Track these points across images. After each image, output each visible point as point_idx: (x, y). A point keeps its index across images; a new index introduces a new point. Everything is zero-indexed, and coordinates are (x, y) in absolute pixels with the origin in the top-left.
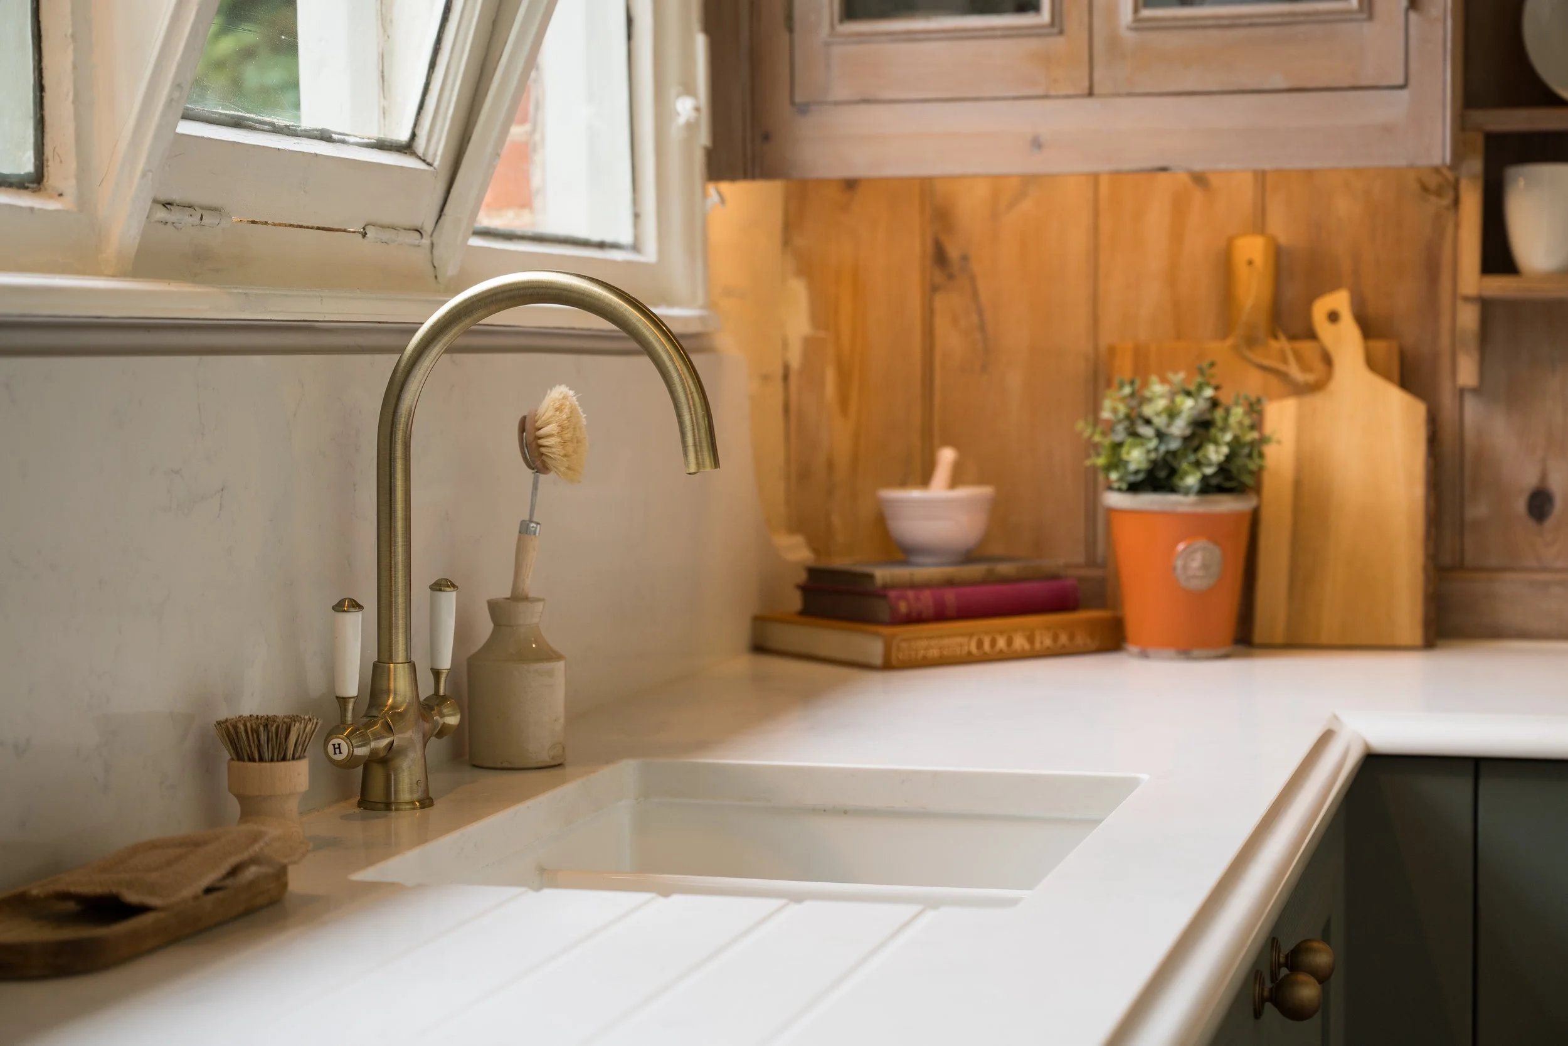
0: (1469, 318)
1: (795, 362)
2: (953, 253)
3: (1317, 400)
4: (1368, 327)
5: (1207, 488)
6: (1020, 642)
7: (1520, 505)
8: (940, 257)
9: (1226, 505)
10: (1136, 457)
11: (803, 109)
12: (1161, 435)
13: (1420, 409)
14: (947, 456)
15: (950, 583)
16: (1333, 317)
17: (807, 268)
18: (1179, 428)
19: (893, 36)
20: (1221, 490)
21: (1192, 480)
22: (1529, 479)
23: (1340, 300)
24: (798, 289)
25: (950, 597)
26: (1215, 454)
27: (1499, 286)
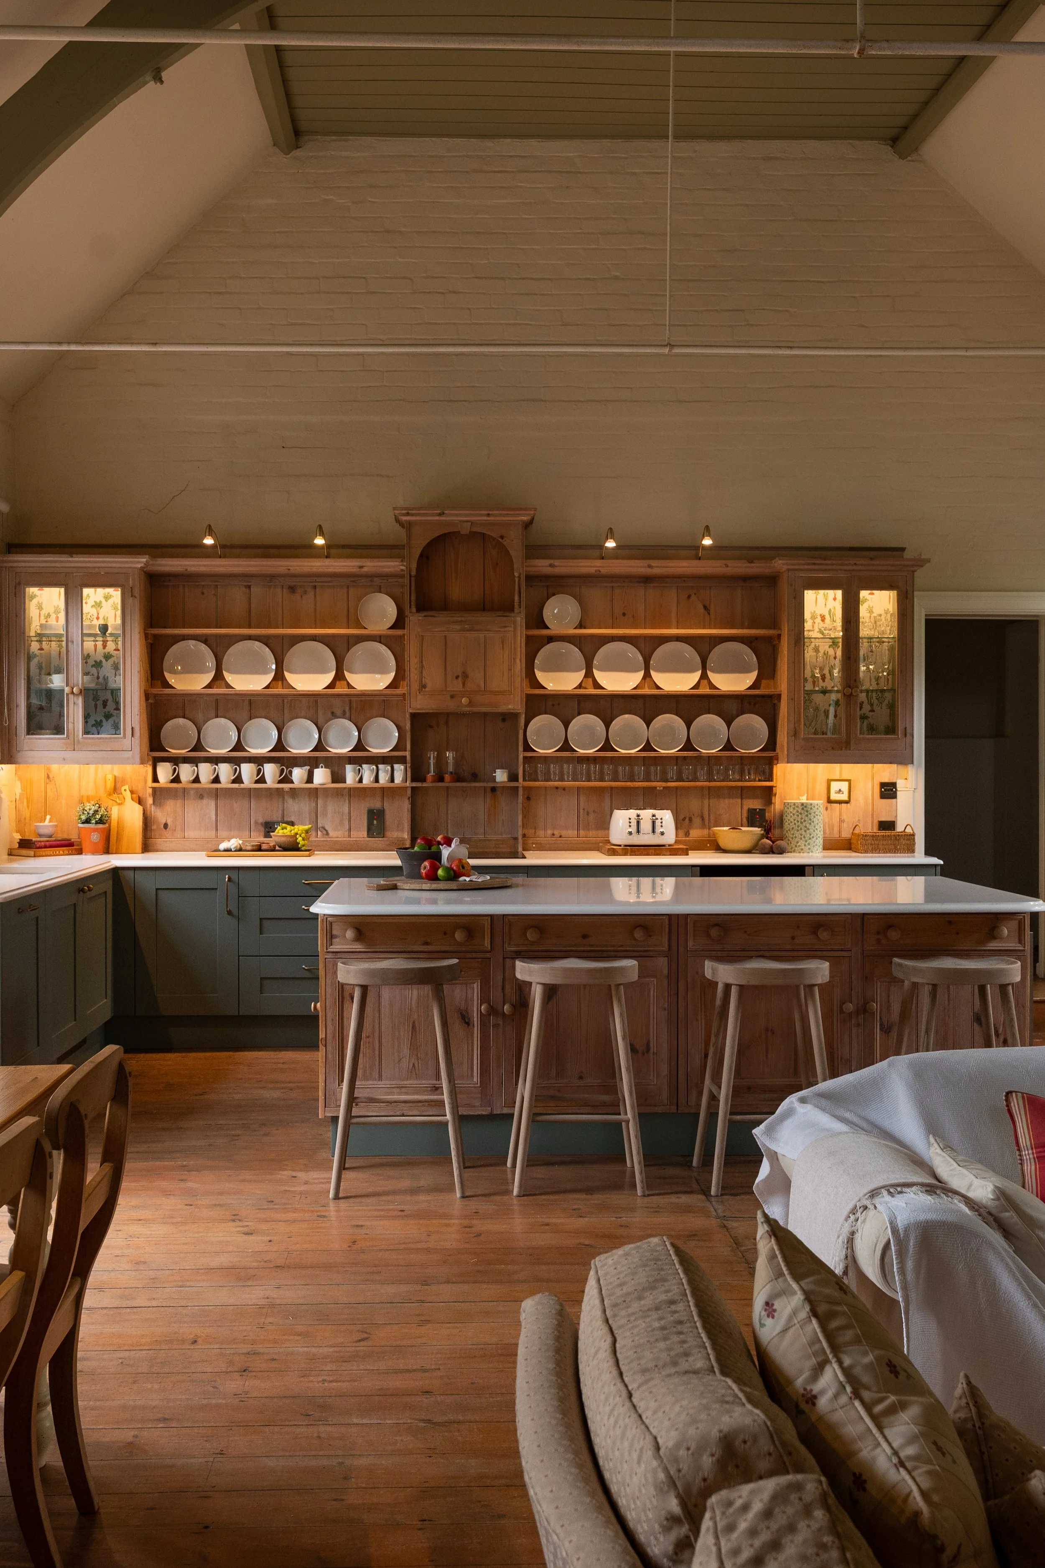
0: (150, 791)
1: (18, 799)
2: (51, 776)
3: (122, 807)
4: (132, 792)
5: (97, 823)
6: (61, 852)
7: (162, 826)
8: (48, 777)
9: (101, 826)
10: (84, 817)
11: (19, 751)
12: (88, 813)
13: (141, 808)
14: (48, 817)
15: (48, 841)
16: (125, 790)
17: (20, 779)
18: (91, 812)
19: (36, 738)
20: (100, 823)
21: (93, 821)
22: (164, 822)
23: (126, 787)
24: (18, 783)
25: (47, 844)
26: (98, 817)
27: (156, 785)
